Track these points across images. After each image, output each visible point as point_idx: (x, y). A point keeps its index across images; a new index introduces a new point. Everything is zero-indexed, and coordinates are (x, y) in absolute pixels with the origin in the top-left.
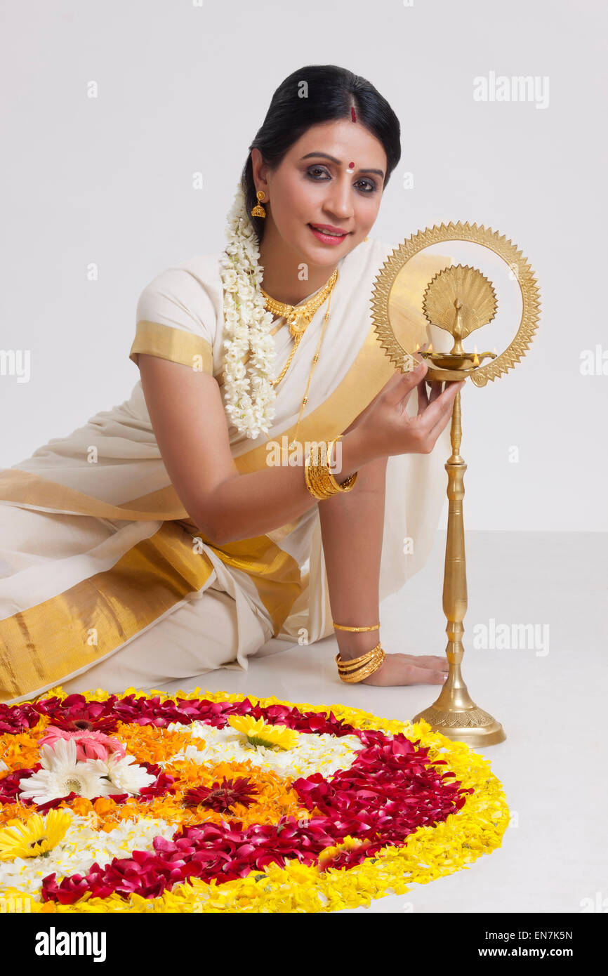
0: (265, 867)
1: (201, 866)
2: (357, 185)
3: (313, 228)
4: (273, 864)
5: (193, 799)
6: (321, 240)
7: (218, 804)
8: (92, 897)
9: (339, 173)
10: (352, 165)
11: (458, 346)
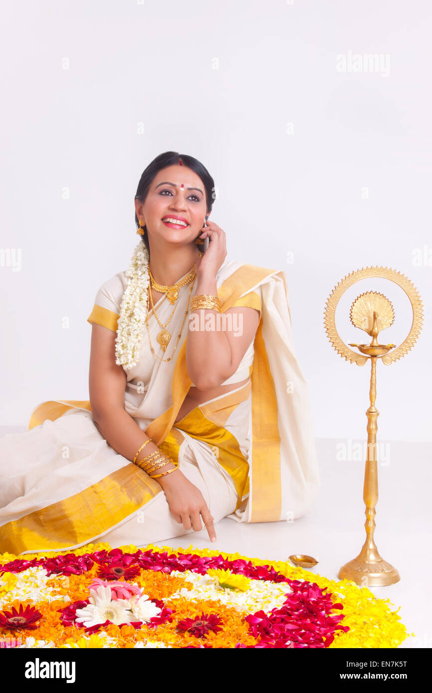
5: (183, 627)
7: (198, 632)
10: (182, 186)
11: (375, 341)
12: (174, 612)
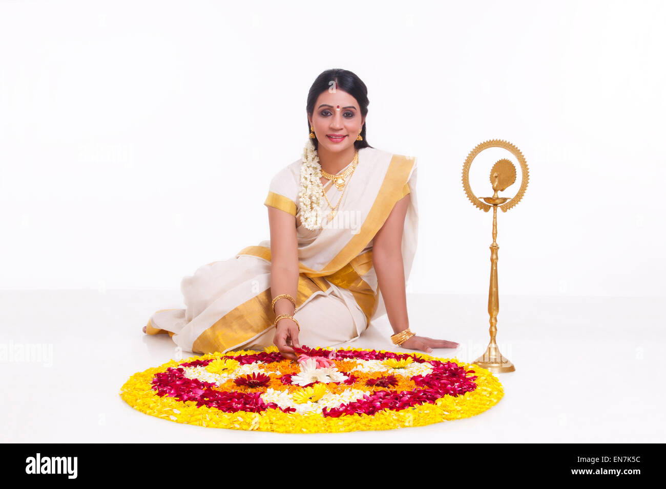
0: (415, 405)
1: (388, 405)
2: (345, 115)
3: (329, 137)
4: (417, 404)
5: (370, 383)
6: (333, 141)
7: (383, 384)
8: (346, 415)
9: (335, 112)
10: (338, 107)
11: (496, 194)
12: (358, 377)
